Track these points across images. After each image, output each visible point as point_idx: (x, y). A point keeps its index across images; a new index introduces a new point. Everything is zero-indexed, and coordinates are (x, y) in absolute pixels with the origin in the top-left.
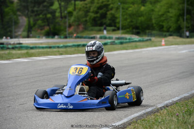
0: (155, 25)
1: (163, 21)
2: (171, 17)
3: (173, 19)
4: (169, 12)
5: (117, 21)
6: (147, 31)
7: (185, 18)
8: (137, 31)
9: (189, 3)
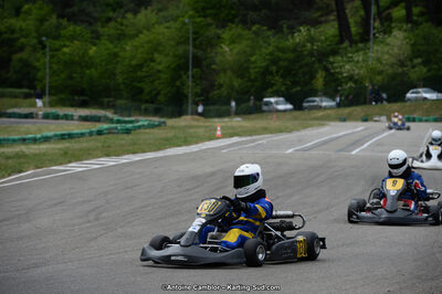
0: (122, 87)
1: (140, 80)
2: (159, 71)
3: (163, 76)
4: (153, 60)
5: (40, 74)
6: (106, 100)
7: (190, 73)
8: (82, 98)
9: (197, 43)
